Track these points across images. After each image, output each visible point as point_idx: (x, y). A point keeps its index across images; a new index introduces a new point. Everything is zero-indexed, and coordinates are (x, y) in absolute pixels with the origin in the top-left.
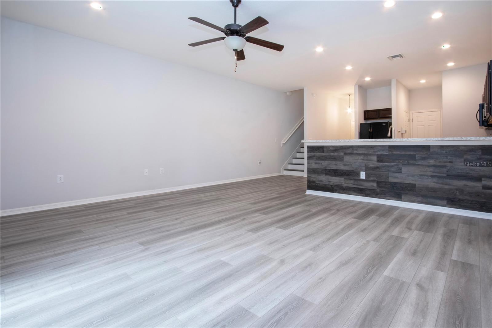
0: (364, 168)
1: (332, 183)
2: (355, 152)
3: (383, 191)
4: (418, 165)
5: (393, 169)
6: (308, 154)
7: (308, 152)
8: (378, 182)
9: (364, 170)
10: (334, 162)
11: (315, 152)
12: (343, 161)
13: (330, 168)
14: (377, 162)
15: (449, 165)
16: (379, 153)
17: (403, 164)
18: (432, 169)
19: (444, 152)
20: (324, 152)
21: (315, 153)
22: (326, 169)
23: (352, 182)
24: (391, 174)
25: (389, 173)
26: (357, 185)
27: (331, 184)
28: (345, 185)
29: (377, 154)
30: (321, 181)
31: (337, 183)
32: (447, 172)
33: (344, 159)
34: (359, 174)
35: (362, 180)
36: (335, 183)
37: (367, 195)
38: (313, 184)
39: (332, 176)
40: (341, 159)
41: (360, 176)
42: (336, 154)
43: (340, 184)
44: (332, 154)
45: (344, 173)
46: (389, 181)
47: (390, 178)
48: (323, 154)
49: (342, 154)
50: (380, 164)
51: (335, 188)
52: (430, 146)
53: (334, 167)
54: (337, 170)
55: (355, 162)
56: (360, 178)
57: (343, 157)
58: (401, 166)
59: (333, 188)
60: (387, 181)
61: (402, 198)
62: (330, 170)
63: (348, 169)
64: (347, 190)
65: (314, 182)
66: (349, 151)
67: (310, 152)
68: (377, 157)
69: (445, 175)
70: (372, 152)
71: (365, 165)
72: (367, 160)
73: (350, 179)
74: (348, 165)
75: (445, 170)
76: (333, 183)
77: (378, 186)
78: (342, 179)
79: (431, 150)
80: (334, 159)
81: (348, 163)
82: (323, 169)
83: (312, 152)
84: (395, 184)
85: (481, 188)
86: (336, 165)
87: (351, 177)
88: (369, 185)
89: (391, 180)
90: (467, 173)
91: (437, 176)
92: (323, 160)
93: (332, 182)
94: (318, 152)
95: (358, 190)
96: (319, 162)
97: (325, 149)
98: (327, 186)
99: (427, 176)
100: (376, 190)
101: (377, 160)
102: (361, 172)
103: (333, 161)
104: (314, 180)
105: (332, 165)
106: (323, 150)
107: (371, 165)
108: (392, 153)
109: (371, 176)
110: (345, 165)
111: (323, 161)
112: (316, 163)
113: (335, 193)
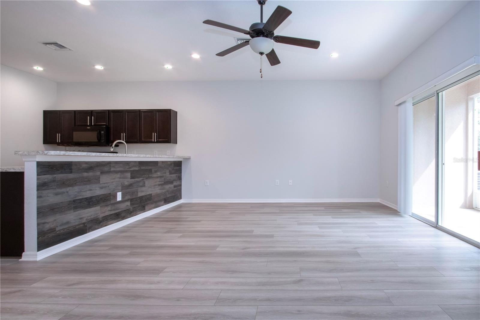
0: (120, 188)
1: (85, 219)
2: (112, 169)
3: (135, 207)
4: (153, 177)
5: (141, 184)
6: (38, 179)
7: (37, 175)
8: (131, 200)
9: (120, 190)
10: (88, 187)
11: (54, 174)
12: (100, 183)
13: (80, 198)
14: (131, 179)
15: (164, 175)
16: (132, 169)
17: (147, 178)
18: (158, 180)
19: (163, 166)
20: (71, 173)
21: (55, 176)
22: (74, 201)
23: (109, 208)
24: (140, 189)
25: (139, 188)
26: (114, 210)
27: (84, 221)
28: (101, 216)
29: (131, 171)
30: (68, 223)
31: (92, 217)
32: (164, 180)
33: (100, 180)
34: (115, 196)
35: (120, 202)
36: (89, 218)
37: (124, 218)
38: (50, 235)
39: (85, 209)
40: (97, 180)
41: (117, 198)
42: (91, 174)
43: (96, 216)
44: (85, 174)
45: (101, 199)
46: (139, 196)
47: (139, 192)
48: (71, 176)
49: (98, 173)
50: (133, 180)
51: (88, 226)
52: (158, 161)
53: (88, 194)
54: (91, 198)
55: (112, 182)
56: (117, 200)
57: (100, 177)
58: (145, 180)
59: (86, 226)
60: (137, 197)
61: (146, 208)
62: (81, 200)
63: (106, 193)
64: (103, 221)
65: (52, 230)
66: (106, 169)
67: (45, 175)
68: (131, 174)
69: (163, 183)
70: (127, 168)
71: (121, 184)
72: (123, 178)
73: (107, 206)
74: (105, 187)
75: (163, 179)
76: (87, 219)
77: (131, 204)
78: (98, 208)
79: (159, 165)
80: (88, 181)
81: (106, 185)
82: (70, 201)
83: (49, 174)
84: (142, 197)
85: (173, 187)
86: (91, 190)
87: (108, 203)
88: (124, 206)
89: (140, 194)
90: (170, 179)
91: (161, 184)
92: (71, 186)
93: (85, 217)
94: (62, 173)
95: (115, 216)
96: (64, 190)
97: (74, 167)
98: (77, 227)
99: (157, 185)
100: (129, 209)
101: (131, 177)
102: (118, 193)
103: (85, 184)
104: (52, 226)
105: (84, 191)
106: (71, 169)
107: (126, 183)
108: (140, 168)
109: (126, 195)
110: (101, 188)
111: (70, 188)
112: (57, 194)
113: (89, 232)
